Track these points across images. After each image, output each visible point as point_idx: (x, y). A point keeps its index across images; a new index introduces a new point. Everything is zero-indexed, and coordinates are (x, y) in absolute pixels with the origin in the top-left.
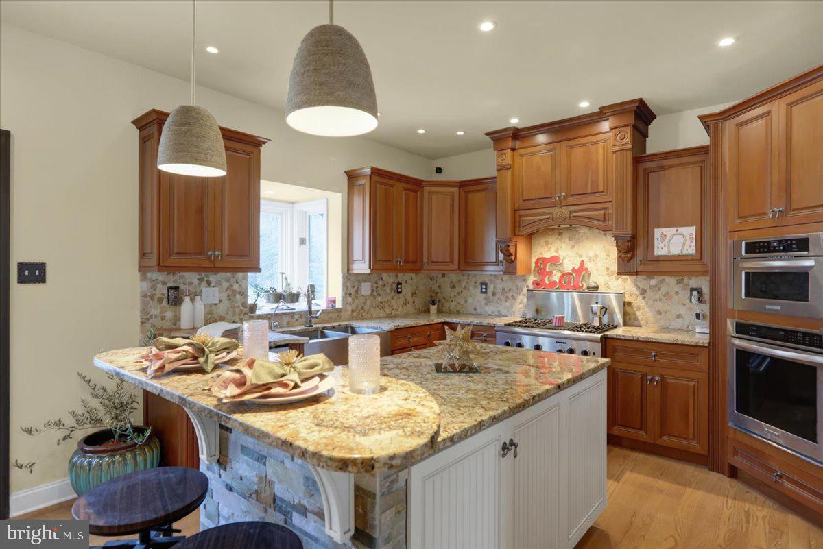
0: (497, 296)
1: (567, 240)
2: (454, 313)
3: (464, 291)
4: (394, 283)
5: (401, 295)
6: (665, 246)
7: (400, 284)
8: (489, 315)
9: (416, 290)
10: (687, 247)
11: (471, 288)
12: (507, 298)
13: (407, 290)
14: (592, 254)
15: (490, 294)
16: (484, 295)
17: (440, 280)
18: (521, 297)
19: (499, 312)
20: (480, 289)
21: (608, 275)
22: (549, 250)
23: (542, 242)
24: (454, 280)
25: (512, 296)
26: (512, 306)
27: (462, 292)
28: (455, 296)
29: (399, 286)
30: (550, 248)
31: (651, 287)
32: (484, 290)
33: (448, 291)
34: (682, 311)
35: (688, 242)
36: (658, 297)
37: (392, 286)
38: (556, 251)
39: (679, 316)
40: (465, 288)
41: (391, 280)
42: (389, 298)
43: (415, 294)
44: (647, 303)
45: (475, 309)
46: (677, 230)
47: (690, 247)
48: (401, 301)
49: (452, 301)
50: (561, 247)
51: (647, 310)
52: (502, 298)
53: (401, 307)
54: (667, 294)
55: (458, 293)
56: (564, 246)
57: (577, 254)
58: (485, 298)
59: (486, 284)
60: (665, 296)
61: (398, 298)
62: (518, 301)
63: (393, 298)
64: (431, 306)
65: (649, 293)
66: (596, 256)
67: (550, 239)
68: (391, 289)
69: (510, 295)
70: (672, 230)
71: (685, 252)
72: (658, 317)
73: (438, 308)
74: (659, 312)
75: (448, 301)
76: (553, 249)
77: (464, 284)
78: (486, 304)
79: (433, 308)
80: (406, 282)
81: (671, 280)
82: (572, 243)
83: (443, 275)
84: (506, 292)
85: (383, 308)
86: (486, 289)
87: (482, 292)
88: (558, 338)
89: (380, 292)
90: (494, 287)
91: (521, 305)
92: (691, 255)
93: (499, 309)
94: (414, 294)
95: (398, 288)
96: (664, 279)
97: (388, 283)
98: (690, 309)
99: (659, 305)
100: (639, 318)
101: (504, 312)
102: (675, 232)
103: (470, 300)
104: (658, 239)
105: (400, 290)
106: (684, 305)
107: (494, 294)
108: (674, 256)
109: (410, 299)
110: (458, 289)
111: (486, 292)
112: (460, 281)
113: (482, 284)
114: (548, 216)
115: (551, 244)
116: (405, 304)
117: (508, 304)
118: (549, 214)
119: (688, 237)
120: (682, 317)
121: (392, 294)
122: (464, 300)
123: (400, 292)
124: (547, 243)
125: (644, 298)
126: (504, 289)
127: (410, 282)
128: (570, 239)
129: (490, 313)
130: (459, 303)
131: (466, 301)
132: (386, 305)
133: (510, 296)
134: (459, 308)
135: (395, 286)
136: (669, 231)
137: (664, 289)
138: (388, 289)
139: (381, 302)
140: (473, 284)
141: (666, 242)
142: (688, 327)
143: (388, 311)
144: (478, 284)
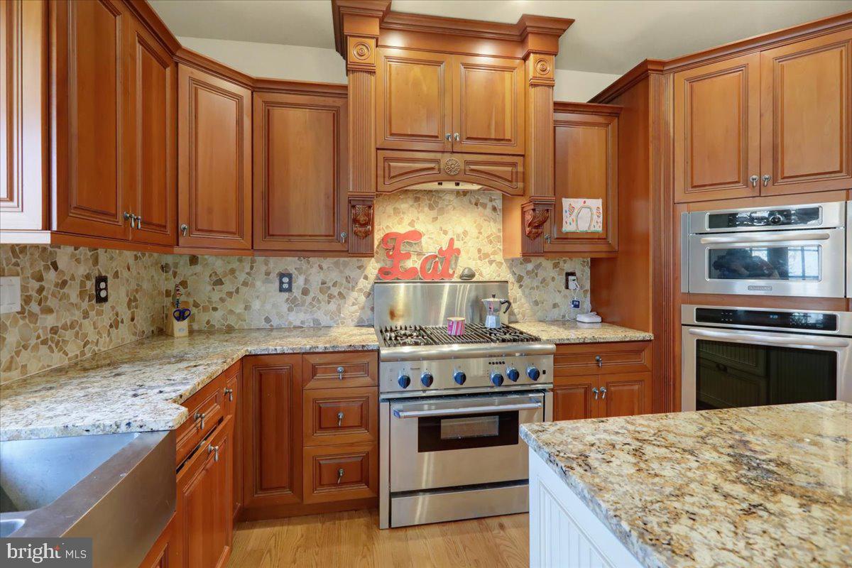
0: (312, 295)
1: (426, 209)
2: (220, 331)
3: (243, 290)
4: (88, 277)
5: (106, 306)
6: (573, 221)
7: (105, 279)
8: (295, 328)
9: (137, 291)
10: (594, 223)
11: (258, 283)
12: (331, 297)
13: (117, 293)
14: (460, 230)
15: (296, 291)
16: (286, 295)
17: (185, 271)
18: (355, 294)
19: (316, 322)
20: (277, 284)
21: (480, 258)
22: (400, 222)
23: (390, 209)
24: (219, 271)
25: (340, 294)
26: (339, 310)
27: (237, 291)
28: (222, 300)
29: (103, 285)
30: (402, 219)
31: (528, 273)
32: (285, 286)
33: (202, 290)
34: (558, 300)
35: (595, 217)
36: (535, 284)
37: (83, 284)
38: (412, 224)
39: (555, 306)
40: (245, 284)
41: (82, 270)
42: (77, 315)
43: (135, 300)
44: (524, 292)
45: (267, 320)
46: (585, 202)
47: (597, 222)
48: (106, 320)
49: (215, 309)
50: (418, 219)
51: (523, 300)
52: (321, 297)
53: (105, 335)
54: (544, 280)
55: (230, 294)
56: (422, 217)
57: (441, 228)
58: (288, 299)
59: (290, 276)
60: (541, 283)
61: (100, 313)
62: (350, 300)
63: (86, 315)
64: (175, 322)
65: (527, 281)
66: (465, 233)
67: (404, 206)
68: (82, 294)
69: (335, 291)
70: (581, 201)
71: (592, 229)
72: (536, 308)
73: (190, 326)
74: (536, 303)
75: (205, 309)
76: (407, 220)
77: (242, 277)
78: (290, 310)
79: (180, 328)
80: (116, 275)
81: (547, 264)
82: (433, 213)
83: (194, 260)
84: (329, 288)
85: (60, 345)
86: (290, 283)
87: (281, 290)
88: (491, 356)
89: (51, 303)
90: (306, 281)
91: (356, 307)
92: (598, 233)
93: (315, 316)
94: (132, 302)
95: (98, 290)
96: (540, 263)
97: (73, 278)
98: (565, 296)
99: (537, 295)
100: (516, 311)
101: (325, 320)
102: (582, 204)
103: (256, 305)
104: (566, 212)
105: (103, 294)
106: (560, 292)
107: (305, 292)
108: (582, 233)
109: (125, 314)
110: (228, 286)
111: (289, 290)
112: (233, 271)
113: (281, 275)
114: (432, 165)
115: (404, 213)
116: (115, 325)
117: (333, 306)
118: (437, 161)
119: (595, 211)
120: (558, 306)
121: (85, 305)
122: (243, 306)
123: (105, 299)
124: (396, 211)
125: (521, 286)
126: (323, 283)
127: (125, 274)
128: (431, 207)
129: (298, 323)
130: (231, 312)
131: (247, 308)
132: (69, 335)
133: (336, 294)
134: (232, 321)
135: (90, 285)
136: (577, 202)
137: (542, 274)
138: (73, 293)
139: (54, 330)
140: (263, 276)
141: (574, 216)
142: (564, 316)
143: (73, 349)
144: (274, 276)
